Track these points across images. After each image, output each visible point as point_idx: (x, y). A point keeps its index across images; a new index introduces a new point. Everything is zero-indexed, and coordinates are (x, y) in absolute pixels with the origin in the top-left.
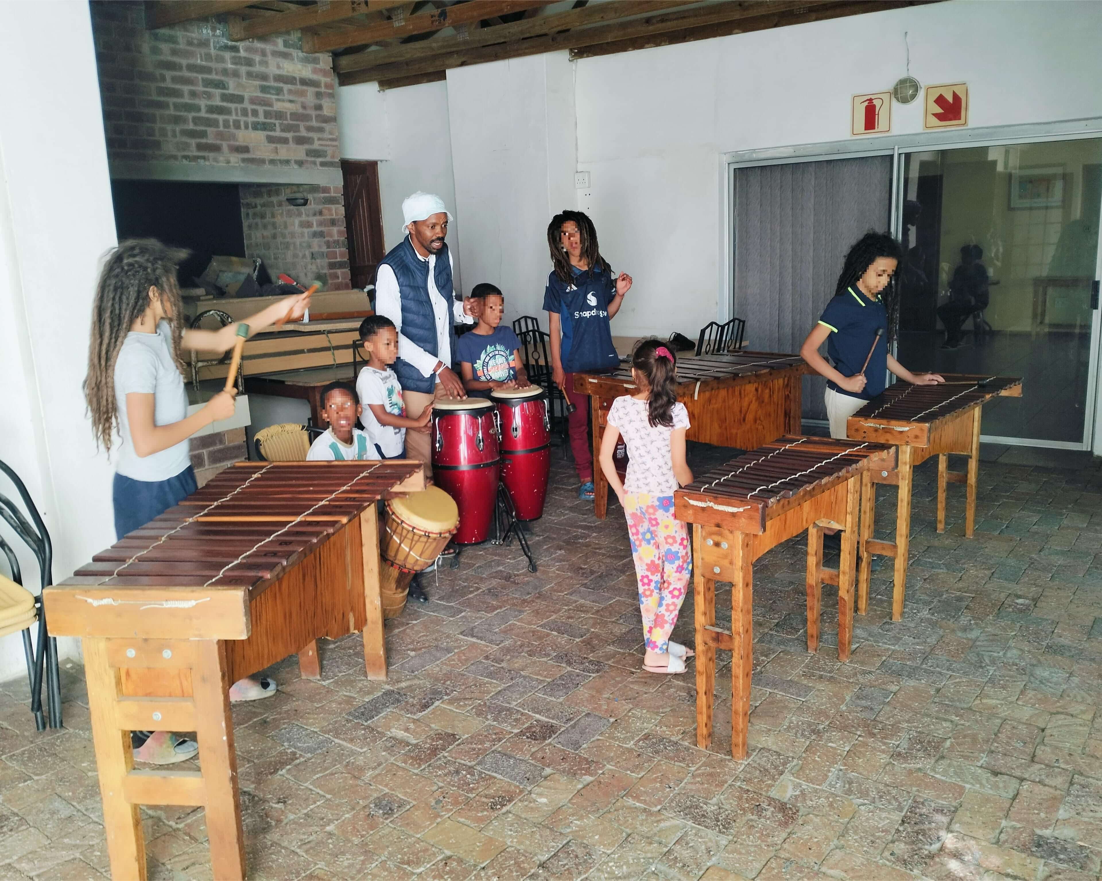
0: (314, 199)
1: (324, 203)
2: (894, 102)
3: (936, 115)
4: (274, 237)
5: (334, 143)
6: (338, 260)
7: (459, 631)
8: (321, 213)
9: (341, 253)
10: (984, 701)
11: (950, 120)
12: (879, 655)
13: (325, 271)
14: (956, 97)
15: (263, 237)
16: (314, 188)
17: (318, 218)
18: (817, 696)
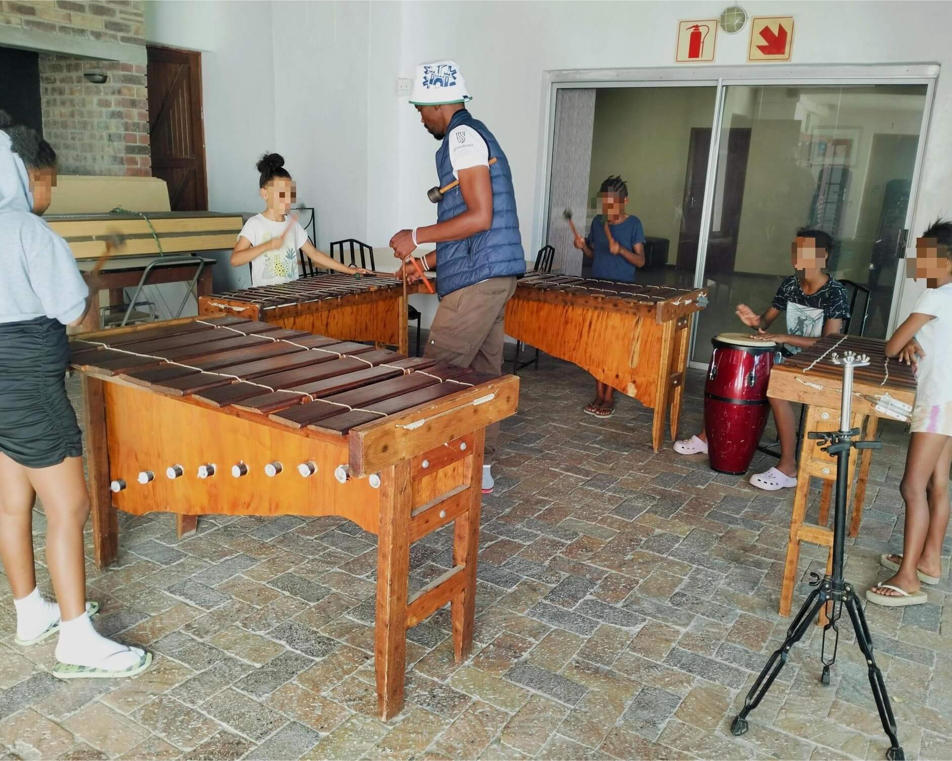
0: (114, 76)
1: (123, 82)
2: (720, 29)
3: (761, 48)
4: (72, 115)
5: (139, 19)
6: (138, 144)
7: (166, 587)
8: (119, 92)
9: (142, 137)
10: (790, 715)
11: (774, 53)
12: (667, 640)
13: (123, 155)
14: (782, 31)
15: (61, 115)
16: (114, 64)
17: (117, 97)
18: (589, 701)
